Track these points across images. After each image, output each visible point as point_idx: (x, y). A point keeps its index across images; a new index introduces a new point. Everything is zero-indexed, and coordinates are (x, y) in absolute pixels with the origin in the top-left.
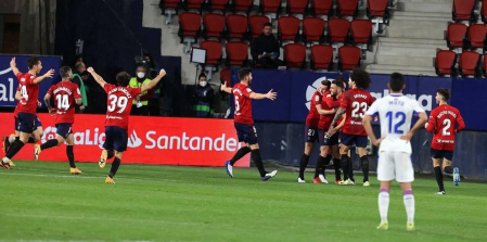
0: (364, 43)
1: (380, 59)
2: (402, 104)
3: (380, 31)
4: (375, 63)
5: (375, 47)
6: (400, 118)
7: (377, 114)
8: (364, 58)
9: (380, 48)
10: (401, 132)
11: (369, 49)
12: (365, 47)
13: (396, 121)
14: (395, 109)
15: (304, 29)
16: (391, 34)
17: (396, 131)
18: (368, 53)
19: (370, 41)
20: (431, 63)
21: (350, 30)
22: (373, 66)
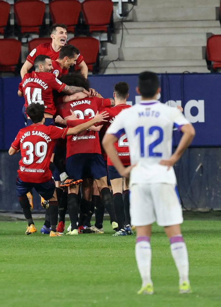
0: (102, 32)
1: (127, 54)
2: (157, 115)
3: (124, 14)
4: (120, 59)
5: (118, 37)
6: (156, 135)
7: (122, 132)
8: (105, 53)
9: (126, 37)
10: (159, 155)
11: (111, 40)
12: (104, 37)
13: (149, 140)
14: (147, 123)
15: (16, 17)
16: (140, 16)
17: (151, 154)
18: (109, 45)
19: (112, 28)
20: (200, 55)
21: (82, 15)
22: (117, 64)
